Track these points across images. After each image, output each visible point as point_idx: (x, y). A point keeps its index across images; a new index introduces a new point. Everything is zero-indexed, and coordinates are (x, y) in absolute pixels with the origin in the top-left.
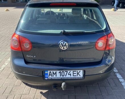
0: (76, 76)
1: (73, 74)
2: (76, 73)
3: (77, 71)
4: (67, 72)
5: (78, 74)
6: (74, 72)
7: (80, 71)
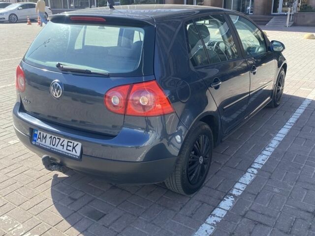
0: (70, 151)
1: (68, 145)
2: (71, 146)
3: (73, 142)
4: (60, 139)
5: (74, 148)
6: (69, 144)
7: (78, 144)
